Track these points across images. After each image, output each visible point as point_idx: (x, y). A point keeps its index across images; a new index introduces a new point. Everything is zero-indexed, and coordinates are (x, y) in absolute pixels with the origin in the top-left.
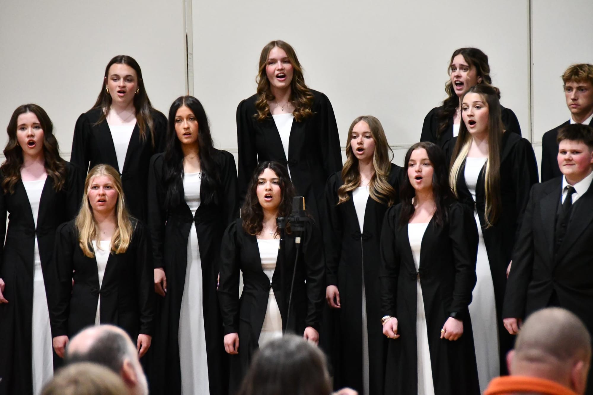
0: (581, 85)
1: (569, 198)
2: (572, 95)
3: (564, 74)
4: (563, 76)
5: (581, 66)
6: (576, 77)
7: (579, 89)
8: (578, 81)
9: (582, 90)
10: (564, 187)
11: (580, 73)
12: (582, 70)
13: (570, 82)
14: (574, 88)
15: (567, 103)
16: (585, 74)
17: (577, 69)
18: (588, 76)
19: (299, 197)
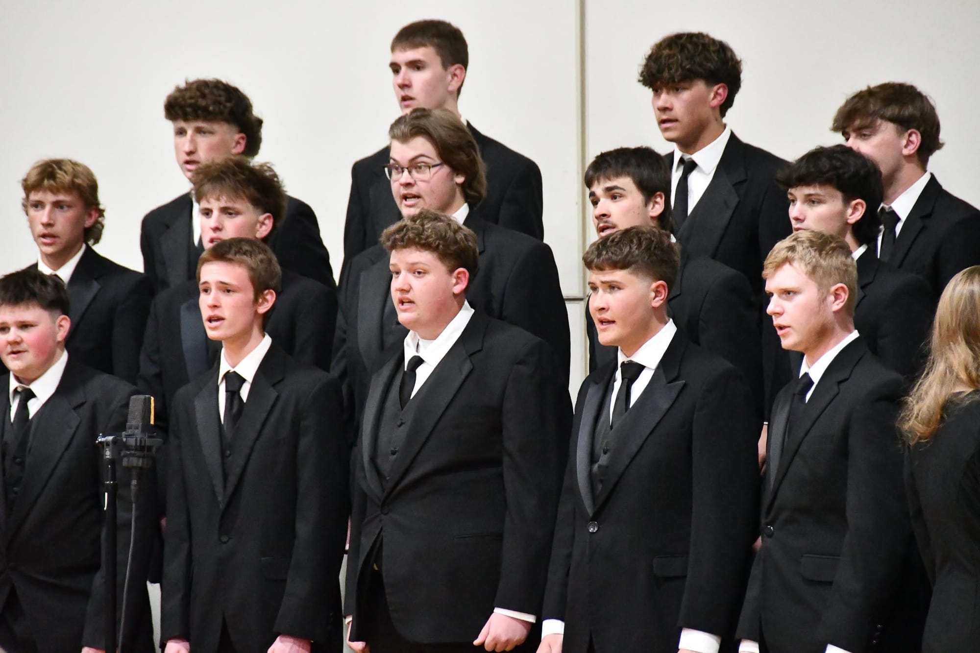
0: (61, 197)
1: (23, 408)
2: (43, 215)
3: (28, 176)
4: (25, 180)
5: (59, 163)
6: (52, 182)
7: (58, 205)
8: (54, 190)
9: (62, 207)
10: (12, 389)
11: (58, 176)
12: (60, 169)
13: (38, 191)
14: (46, 203)
15: (33, 234)
16: (67, 179)
17: (52, 167)
18: (73, 182)
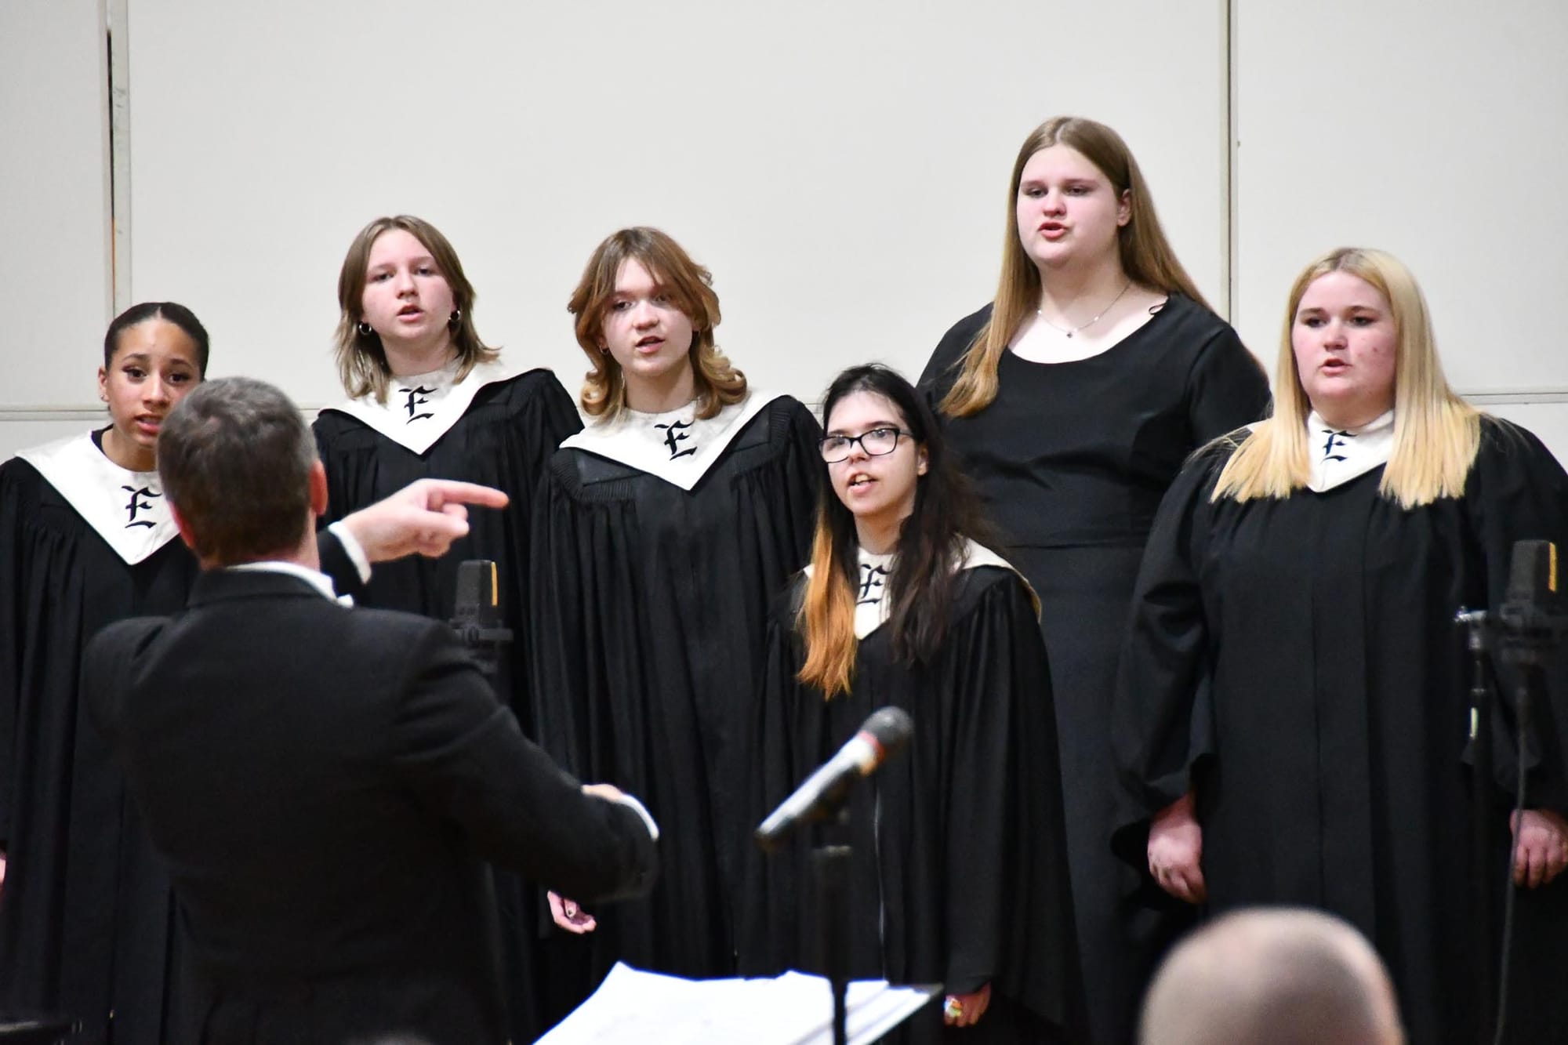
19: (478, 563)
